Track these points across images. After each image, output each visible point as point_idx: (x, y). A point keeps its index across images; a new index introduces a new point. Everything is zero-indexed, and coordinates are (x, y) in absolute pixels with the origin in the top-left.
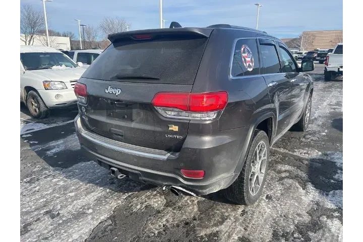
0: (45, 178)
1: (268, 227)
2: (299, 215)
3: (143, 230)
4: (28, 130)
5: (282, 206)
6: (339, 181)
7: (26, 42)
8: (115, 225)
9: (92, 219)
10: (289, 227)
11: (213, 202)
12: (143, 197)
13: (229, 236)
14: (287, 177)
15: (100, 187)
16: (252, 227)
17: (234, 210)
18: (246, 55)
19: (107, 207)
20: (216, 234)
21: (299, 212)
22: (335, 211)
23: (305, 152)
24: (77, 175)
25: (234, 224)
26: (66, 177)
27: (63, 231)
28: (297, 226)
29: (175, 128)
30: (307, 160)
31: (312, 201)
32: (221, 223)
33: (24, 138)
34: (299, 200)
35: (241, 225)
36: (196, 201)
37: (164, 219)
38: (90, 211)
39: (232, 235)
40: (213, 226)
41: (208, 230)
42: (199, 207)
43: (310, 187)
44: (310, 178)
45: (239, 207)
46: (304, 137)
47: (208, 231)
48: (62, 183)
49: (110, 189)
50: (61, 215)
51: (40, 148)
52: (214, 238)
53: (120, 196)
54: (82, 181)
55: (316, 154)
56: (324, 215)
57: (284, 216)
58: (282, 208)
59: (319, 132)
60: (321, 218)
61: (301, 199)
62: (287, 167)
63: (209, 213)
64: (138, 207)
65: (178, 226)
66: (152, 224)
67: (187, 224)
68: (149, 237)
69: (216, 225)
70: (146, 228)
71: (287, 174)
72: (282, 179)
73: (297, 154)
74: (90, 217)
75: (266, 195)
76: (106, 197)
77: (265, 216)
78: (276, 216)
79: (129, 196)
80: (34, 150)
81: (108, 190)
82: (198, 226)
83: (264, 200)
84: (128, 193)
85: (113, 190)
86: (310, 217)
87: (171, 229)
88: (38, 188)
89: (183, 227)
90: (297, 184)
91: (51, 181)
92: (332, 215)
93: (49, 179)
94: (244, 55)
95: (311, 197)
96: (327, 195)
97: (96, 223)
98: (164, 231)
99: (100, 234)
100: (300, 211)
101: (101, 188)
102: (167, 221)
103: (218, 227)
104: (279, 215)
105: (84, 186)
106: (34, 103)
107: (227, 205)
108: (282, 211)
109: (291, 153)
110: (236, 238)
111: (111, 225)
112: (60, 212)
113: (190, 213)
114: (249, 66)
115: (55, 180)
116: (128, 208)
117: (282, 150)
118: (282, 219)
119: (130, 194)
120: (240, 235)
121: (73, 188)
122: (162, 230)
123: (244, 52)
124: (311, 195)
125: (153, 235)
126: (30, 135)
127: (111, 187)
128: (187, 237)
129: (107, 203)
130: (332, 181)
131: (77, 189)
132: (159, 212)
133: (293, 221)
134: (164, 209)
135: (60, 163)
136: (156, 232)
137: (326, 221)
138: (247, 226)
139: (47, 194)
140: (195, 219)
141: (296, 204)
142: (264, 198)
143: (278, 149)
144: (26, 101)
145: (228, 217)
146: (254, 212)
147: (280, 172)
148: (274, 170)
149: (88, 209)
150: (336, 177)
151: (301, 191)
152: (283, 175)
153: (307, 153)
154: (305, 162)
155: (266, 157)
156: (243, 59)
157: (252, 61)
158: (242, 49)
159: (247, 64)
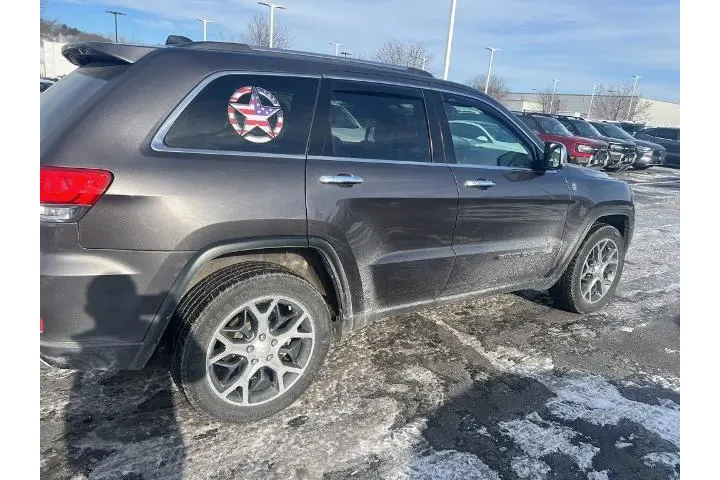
5: (295, 447)
6: (499, 436)
14: (394, 395)
18: (252, 107)
21: (313, 467)
23: (517, 355)
25: (159, 448)
30: (494, 372)
31: (374, 456)
34: (346, 446)
35: (166, 454)
39: (127, 464)
42: (148, 401)
43: (415, 428)
44: (442, 409)
45: (213, 422)
55: (537, 366)
57: (271, 466)
58: (289, 449)
61: (356, 443)
62: (425, 376)
71: (404, 389)
72: (380, 394)
73: (492, 355)
75: (298, 416)
77: (236, 452)
83: (281, 424)
90: (395, 414)
94: (237, 107)
95: (381, 448)
96: (426, 454)
100: (316, 465)
104: (263, 460)
109: (481, 350)
110: (126, 473)
114: (257, 132)
117: (469, 341)
120: (138, 471)
123: (245, 100)
124: (386, 444)
130: (483, 431)
138: (173, 460)
140: (111, 418)
141: (330, 451)
142: (287, 420)
147: (397, 381)
150: (504, 425)
151: (384, 429)
152: (393, 389)
153: (517, 361)
154: (483, 376)
155: (312, 335)
156: (232, 116)
157: (272, 121)
158: (238, 95)
159: (249, 128)
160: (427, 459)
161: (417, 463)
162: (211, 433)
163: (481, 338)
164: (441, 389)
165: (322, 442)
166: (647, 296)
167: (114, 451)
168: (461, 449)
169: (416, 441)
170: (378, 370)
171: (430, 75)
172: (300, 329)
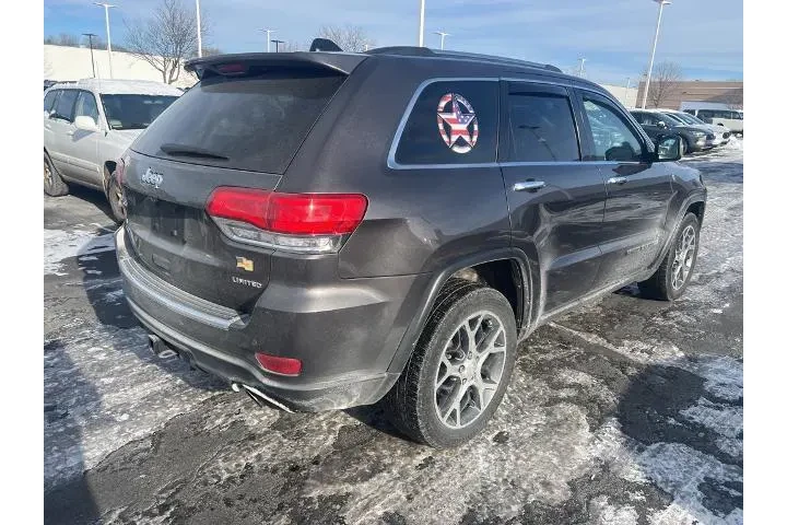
0: (79, 342)
1: (462, 500)
2: (546, 484)
3: (202, 469)
4: (96, 248)
5: (519, 462)
6: (689, 424)
7: (164, 74)
8: (155, 451)
9: (120, 432)
10: (509, 508)
11: (374, 431)
12: (239, 403)
13: (366, 508)
14: (568, 400)
15: (169, 372)
16: (426, 495)
17: (409, 454)
18: (454, 116)
19: (159, 414)
20: (341, 500)
21: (552, 478)
22: (639, 488)
23: (645, 347)
24: (138, 344)
25: (391, 484)
26: (115, 346)
27: (55, 448)
28: (527, 508)
29: (248, 265)
30: (638, 366)
31: (597, 459)
32: (366, 477)
33: (81, 261)
34: (565, 453)
35: (405, 488)
36: (340, 426)
37: (255, 454)
38: (125, 417)
39: (375, 504)
40: (345, 481)
41: (330, 488)
42: (339, 439)
43: (612, 428)
44: (621, 407)
45: (423, 451)
46: (664, 314)
47: (330, 490)
48: (102, 357)
49: (184, 379)
50: (69, 417)
51: (99, 284)
52: (334, 506)
53: (195, 396)
54: (141, 357)
55: (669, 354)
56: (608, 494)
57: (512, 483)
58: (516, 465)
59: (709, 305)
60: (594, 501)
61: (572, 450)
62: (582, 378)
63: (352, 453)
64: (218, 422)
65: (274, 471)
66: (226, 459)
67: (295, 469)
68: (206, 484)
69: (352, 481)
70: (209, 465)
71: (573, 393)
72: (555, 401)
73: (624, 350)
74: (116, 429)
75: (497, 432)
76: (167, 394)
77: (469, 476)
78: (493, 479)
79: (213, 398)
80: (86, 286)
81: (179, 381)
82: (313, 478)
83: (487, 442)
84: (213, 391)
85: (188, 382)
86: (570, 493)
87: (256, 475)
88: (56, 360)
89: (284, 475)
90: (584, 417)
91: (85, 350)
92: (627, 496)
93: (84, 346)
94: (444, 116)
95: (597, 450)
96: (641, 450)
97: (122, 442)
98: (242, 477)
99: (117, 466)
100: (554, 476)
101: (169, 376)
102: (259, 457)
103: (353, 485)
104: (501, 480)
105: (138, 366)
106: (120, 195)
107: (400, 441)
108: (511, 472)
109: (610, 346)
110: (380, 513)
111: (147, 450)
112: (71, 412)
113: (312, 448)
114: (461, 142)
115: (93, 349)
116: (196, 421)
117: (593, 339)
118: (503, 488)
119: (217, 393)
120: (391, 509)
121: (117, 368)
122: (237, 474)
123: (448, 109)
124: (599, 446)
125: (216, 481)
126: (95, 258)
127: (187, 376)
128: (280, 495)
129: (164, 405)
130: (672, 421)
131: (121, 372)
132: (252, 437)
133: (527, 495)
134: (266, 433)
135: (120, 317)
136: (226, 476)
137: (603, 509)
138: (417, 493)
139: (64, 376)
140: (316, 462)
141: (555, 461)
142: (490, 438)
143: (584, 336)
144: (108, 189)
145: (387, 468)
146: (448, 465)
147: (560, 386)
148: (549, 381)
149: (123, 413)
150: (686, 413)
151: (585, 433)
152: (563, 394)
153: (650, 353)
154: (632, 371)
155: (504, 349)
156: (441, 126)
157: (470, 130)
158: (443, 104)
159: (454, 138)
160: (645, 454)
161: (639, 459)
162: (429, 462)
163: (601, 335)
164: (605, 387)
165: (540, 453)
166: (709, 277)
167: (348, 494)
168: (668, 440)
169: (623, 440)
170: (534, 378)
171: (559, 70)
172: (496, 345)
